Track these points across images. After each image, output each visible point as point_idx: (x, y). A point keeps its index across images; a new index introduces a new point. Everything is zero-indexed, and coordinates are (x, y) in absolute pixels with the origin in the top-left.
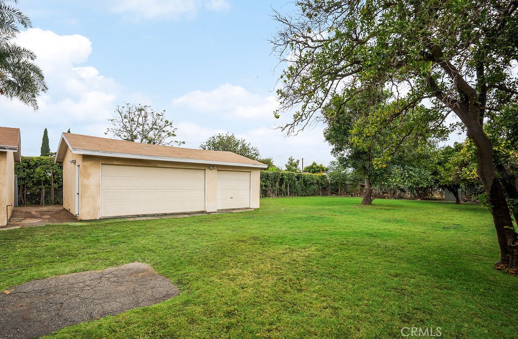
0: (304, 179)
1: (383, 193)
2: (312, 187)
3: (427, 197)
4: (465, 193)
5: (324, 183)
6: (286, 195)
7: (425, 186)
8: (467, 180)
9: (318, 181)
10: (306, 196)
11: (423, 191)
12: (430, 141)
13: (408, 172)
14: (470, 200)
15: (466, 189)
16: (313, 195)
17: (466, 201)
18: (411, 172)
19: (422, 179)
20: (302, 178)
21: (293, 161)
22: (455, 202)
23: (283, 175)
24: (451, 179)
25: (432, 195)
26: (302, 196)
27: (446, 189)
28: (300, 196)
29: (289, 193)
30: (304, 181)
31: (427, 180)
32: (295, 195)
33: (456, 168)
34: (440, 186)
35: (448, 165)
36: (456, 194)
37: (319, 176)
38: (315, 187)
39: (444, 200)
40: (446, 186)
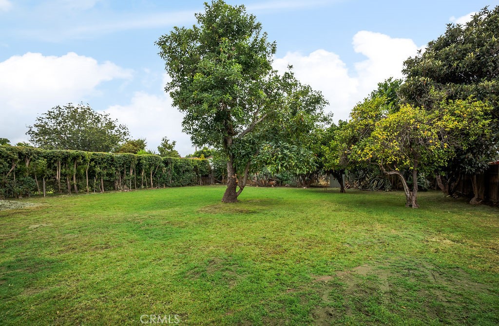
0: (175, 165)
1: (270, 180)
2: (188, 175)
3: (313, 184)
4: (348, 178)
5: (204, 170)
6: (147, 185)
7: (305, 173)
8: (358, 162)
9: (195, 167)
10: (180, 186)
11: (309, 178)
12: (317, 126)
13: (282, 151)
14: (353, 187)
15: (349, 174)
16: (189, 185)
17: (349, 188)
18: (286, 151)
19: (300, 162)
20: (172, 163)
21: (168, 143)
22: (339, 189)
23: (140, 159)
24: (337, 161)
25: (318, 182)
26: (173, 186)
27: (331, 175)
28: (170, 187)
29: (152, 184)
30: (176, 168)
31: (308, 162)
32: (162, 186)
33: (344, 145)
34: (325, 172)
35: (333, 143)
36: (340, 181)
37: (198, 161)
38: (192, 175)
39: (329, 187)
40: (331, 171)
